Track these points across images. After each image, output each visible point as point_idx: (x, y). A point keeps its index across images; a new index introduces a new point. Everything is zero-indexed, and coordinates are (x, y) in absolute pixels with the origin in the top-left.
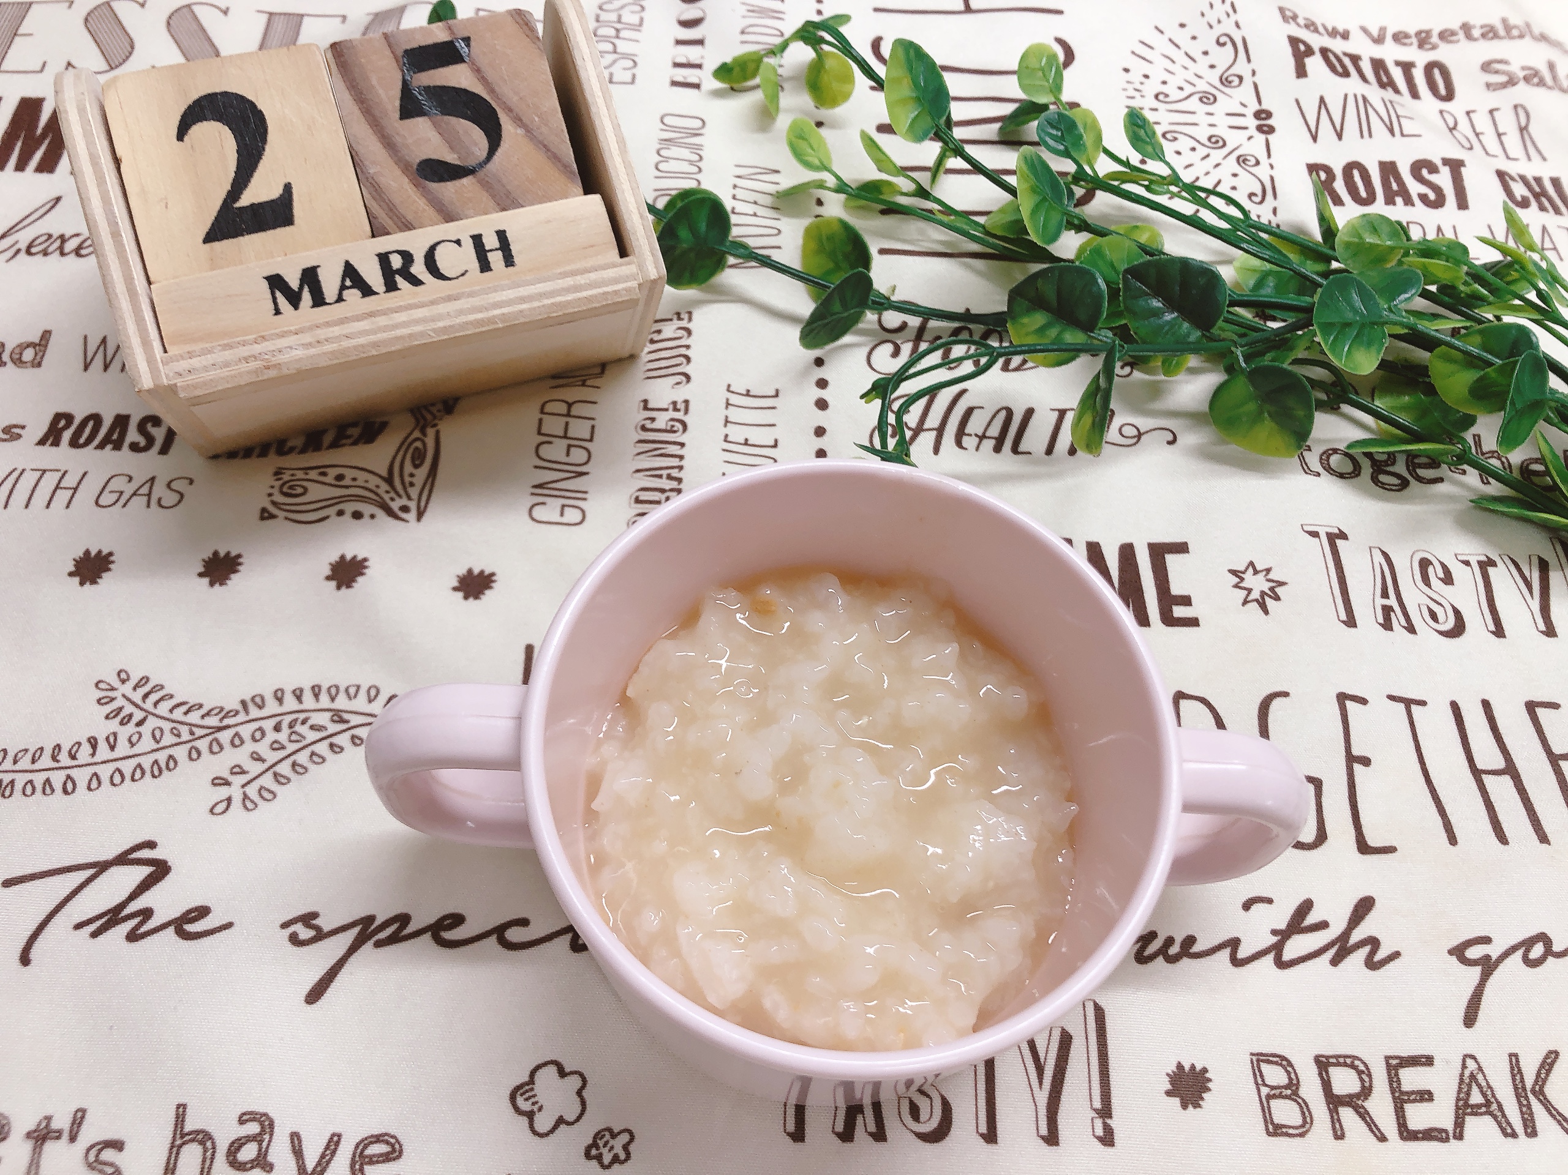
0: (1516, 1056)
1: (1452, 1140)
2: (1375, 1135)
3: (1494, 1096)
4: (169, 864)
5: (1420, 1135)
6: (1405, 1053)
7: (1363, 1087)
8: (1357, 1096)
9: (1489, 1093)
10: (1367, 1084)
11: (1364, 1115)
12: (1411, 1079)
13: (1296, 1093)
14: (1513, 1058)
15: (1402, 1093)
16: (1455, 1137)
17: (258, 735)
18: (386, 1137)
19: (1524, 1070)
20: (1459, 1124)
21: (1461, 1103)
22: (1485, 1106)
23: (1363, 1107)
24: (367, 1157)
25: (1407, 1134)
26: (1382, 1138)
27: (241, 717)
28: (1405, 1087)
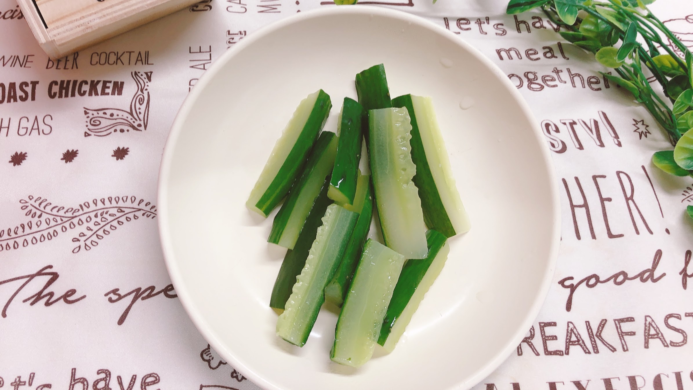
0: (588, 322)
1: (564, 355)
2: (535, 353)
4: (58, 274)
5: (552, 353)
6: (546, 321)
7: (531, 334)
8: (529, 338)
9: (579, 336)
10: (533, 334)
11: (531, 346)
12: (549, 331)
15: (545, 336)
16: (566, 354)
17: (89, 219)
18: (153, 375)
19: (592, 327)
20: (567, 349)
21: (568, 340)
22: (577, 341)
23: (531, 342)
24: (147, 383)
25: (548, 353)
26: (538, 354)
27: (81, 212)
28: (547, 334)
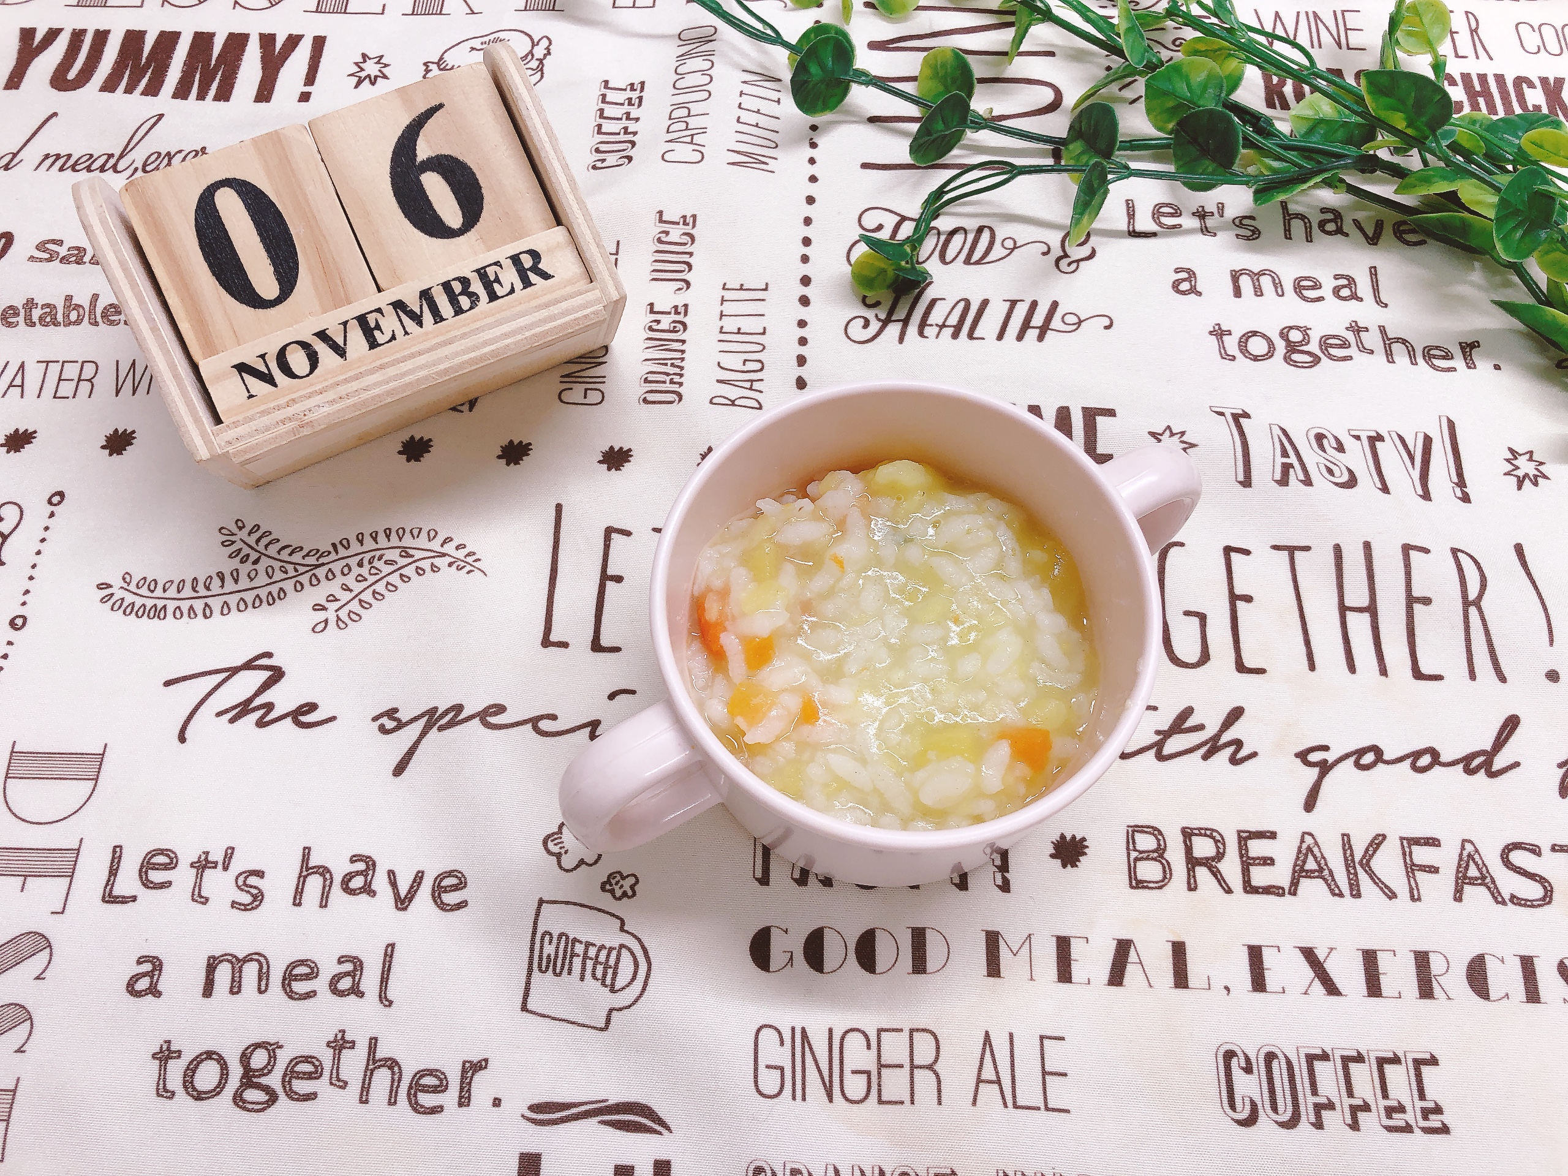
0: (1348, 836)
1: (1287, 895)
2: (1221, 886)
3: (1326, 864)
4: (284, 669)
5: (1261, 890)
6: (1255, 828)
7: (1218, 852)
8: (1213, 858)
9: (1322, 862)
10: (1221, 851)
12: (1257, 848)
13: (1161, 856)
14: (1345, 838)
15: (1248, 858)
16: (1290, 893)
17: (346, 570)
18: (455, 873)
19: (1354, 847)
20: (1295, 884)
21: (1297, 868)
22: (1318, 871)
23: (1216, 867)
24: (443, 886)
25: (1250, 888)
26: (1229, 891)
27: (333, 557)
28: (1252, 854)
